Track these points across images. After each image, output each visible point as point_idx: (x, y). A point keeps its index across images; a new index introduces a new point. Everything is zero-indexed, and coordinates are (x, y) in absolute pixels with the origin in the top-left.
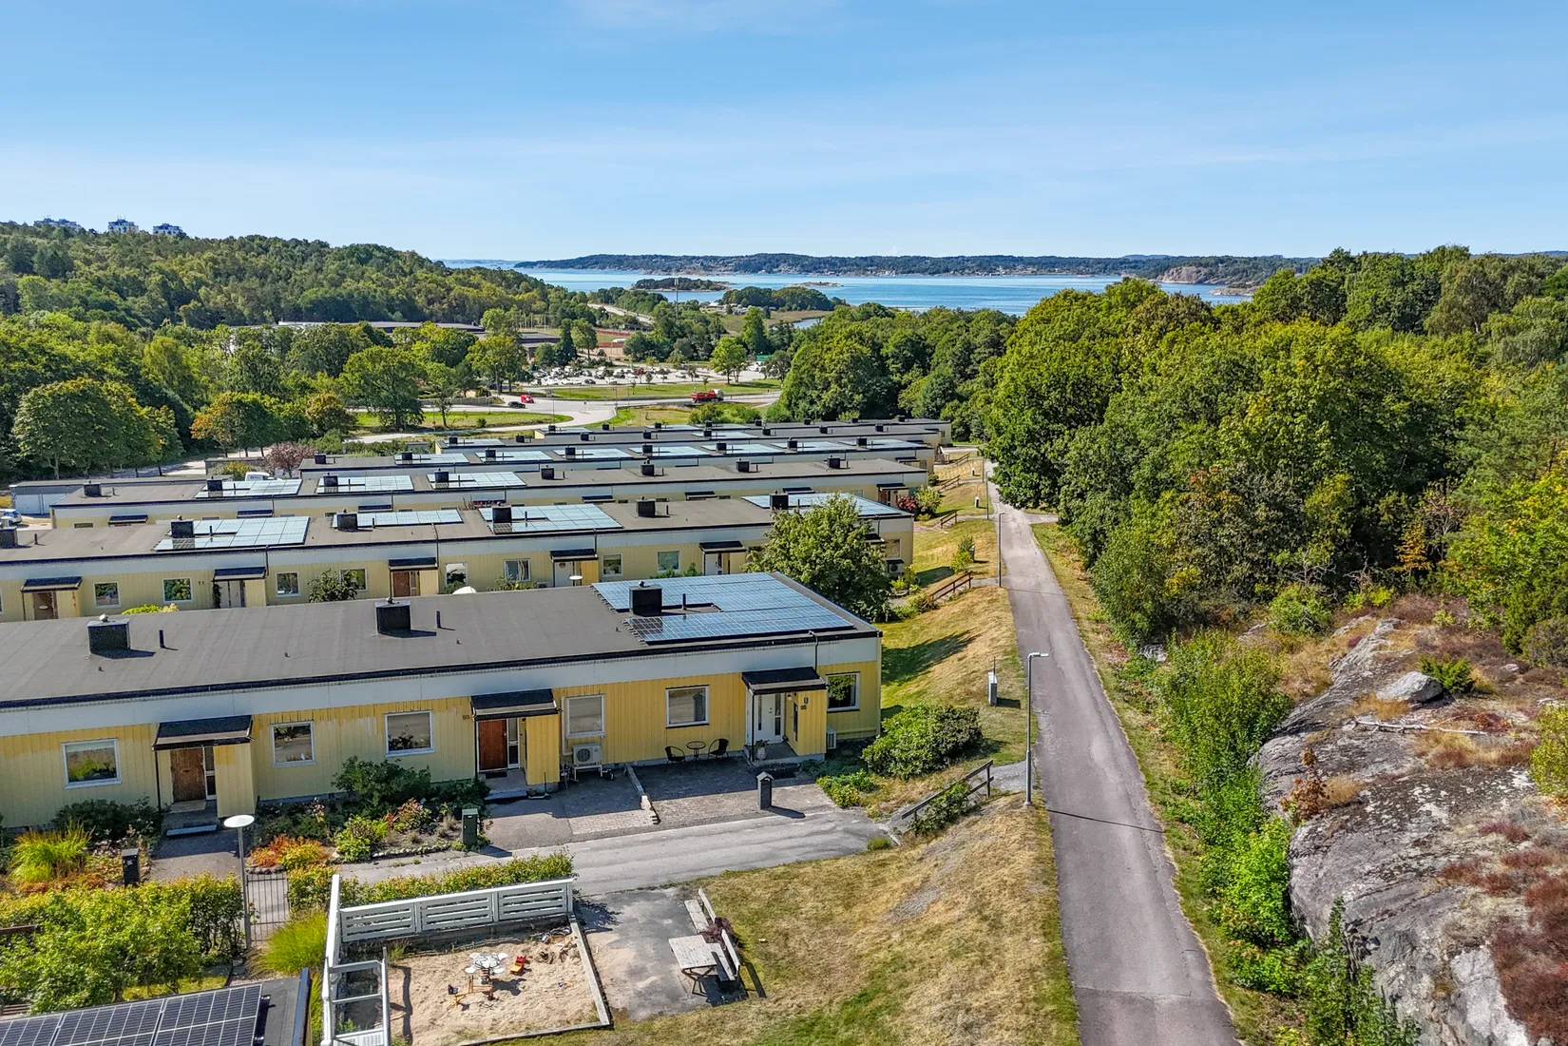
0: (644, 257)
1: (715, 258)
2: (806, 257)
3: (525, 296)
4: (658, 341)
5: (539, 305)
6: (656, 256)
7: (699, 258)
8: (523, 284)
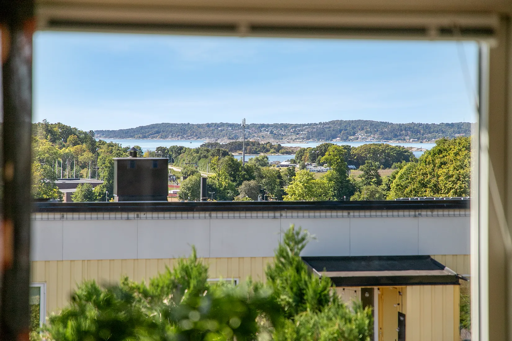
0: (209, 125)
1: (285, 126)
2: (385, 124)
3: (71, 149)
4: (221, 185)
5: (87, 156)
6: (222, 125)
7: (268, 126)
8: (71, 138)
